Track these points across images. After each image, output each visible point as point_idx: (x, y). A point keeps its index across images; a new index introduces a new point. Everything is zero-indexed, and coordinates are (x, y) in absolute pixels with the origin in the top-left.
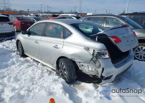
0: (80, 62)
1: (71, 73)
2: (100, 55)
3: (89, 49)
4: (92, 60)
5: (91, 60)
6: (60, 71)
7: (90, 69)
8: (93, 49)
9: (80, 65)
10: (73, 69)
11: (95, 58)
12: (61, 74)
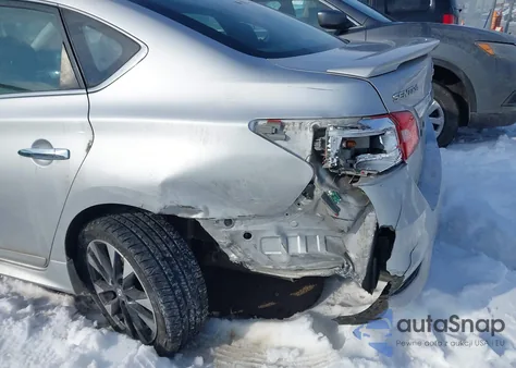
0: (229, 222)
1: (184, 294)
2: (354, 157)
3: (283, 126)
4: (308, 192)
5: (304, 194)
6: (99, 290)
7: (298, 247)
8: (309, 124)
9: (232, 236)
10: (189, 271)
11: (328, 180)
12: (109, 308)
